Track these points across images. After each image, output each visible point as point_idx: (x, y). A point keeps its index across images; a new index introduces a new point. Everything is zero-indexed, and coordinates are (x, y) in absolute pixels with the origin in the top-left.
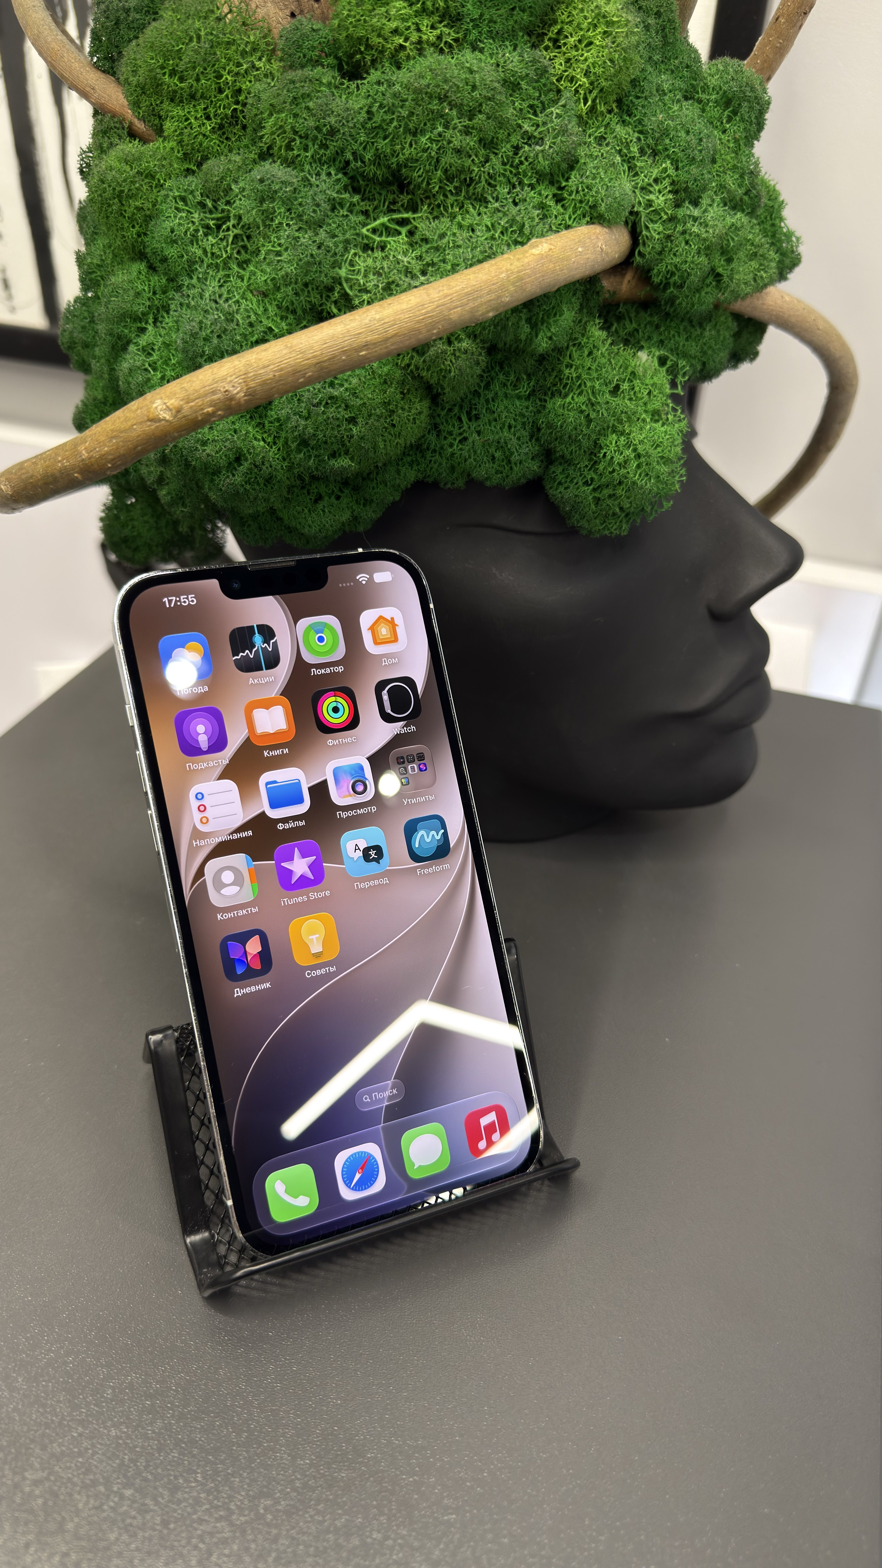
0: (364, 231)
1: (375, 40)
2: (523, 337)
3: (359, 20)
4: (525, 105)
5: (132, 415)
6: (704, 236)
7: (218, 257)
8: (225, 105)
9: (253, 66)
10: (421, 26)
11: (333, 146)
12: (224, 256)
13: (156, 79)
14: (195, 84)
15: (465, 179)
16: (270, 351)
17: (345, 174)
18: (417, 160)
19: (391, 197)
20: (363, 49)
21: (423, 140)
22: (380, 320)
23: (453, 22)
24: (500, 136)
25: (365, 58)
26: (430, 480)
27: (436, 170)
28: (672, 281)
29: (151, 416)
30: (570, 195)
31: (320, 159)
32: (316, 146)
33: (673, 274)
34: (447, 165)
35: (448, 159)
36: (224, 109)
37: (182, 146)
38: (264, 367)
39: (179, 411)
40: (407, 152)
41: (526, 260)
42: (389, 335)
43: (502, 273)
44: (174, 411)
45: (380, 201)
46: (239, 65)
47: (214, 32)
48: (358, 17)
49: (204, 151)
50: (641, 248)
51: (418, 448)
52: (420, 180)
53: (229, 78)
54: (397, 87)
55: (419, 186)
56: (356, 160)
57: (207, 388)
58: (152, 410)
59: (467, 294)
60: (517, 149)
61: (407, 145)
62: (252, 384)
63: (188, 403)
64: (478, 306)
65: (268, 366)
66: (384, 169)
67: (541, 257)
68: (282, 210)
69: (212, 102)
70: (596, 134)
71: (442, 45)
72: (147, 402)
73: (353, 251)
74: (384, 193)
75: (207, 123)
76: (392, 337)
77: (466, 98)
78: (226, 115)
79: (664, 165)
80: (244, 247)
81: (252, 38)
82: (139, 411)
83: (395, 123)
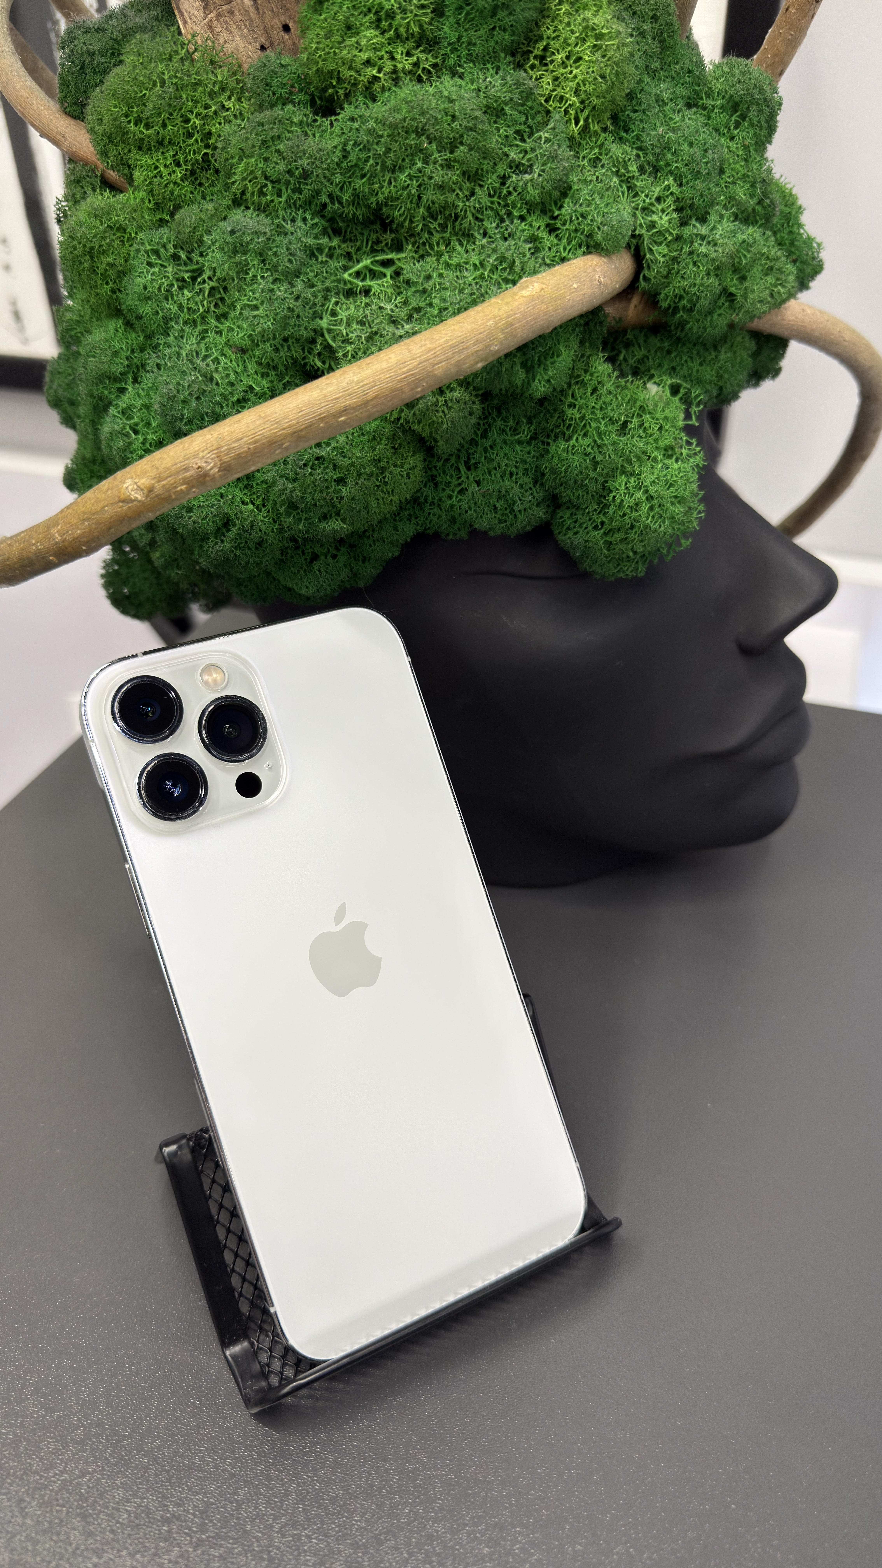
0: (346, 276)
1: (346, 73)
2: (519, 382)
3: (329, 53)
4: (511, 132)
5: (103, 496)
6: (713, 255)
7: (194, 312)
8: (194, 151)
9: (223, 106)
10: (395, 54)
11: (307, 190)
12: (201, 310)
13: (121, 128)
14: (161, 131)
15: (451, 215)
16: (244, 421)
17: (323, 216)
18: (398, 198)
19: (374, 236)
20: (334, 83)
21: (403, 177)
22: (358, 382)
23: (431, 46)
24: (485, 167)
25: (338, 92)
26: (431, 532)
27: (419, 207)
28: (681, 305)
29: (122, 497)
30: (564, 224)
31: (295, 203)
32: (289, 191)
33: (681, 298)
34: (429, 202)
35: (430, 196)
36: (194, 153)
37: (153, 196)
38: (238, 440)
39: (151, 490)
40: (386, 191)
41: (516, 304)
42: (369, 398)
43: (489, 320)
44: (145, 491)
45: (362, 242)
46: (207, 107)
47: (179, 75)
48: (327, 50)
49: (175, 200)
50: (646, 272)
51: (416, 501)
52: (402, 219)
53: (197, 122)
54: (371, 124)
55: (401, 225)
56: (333, 203)
57: (179, 465)
58: (123, 491)
59: (452, 347)
60: (504, 179)
61: (386, 184)
62: (226, 459)
63: (159, 481)
64: (465, 358)
65: (242, 438)
66: (364, 209)
67: (532, 298)
68: (256, 262)
69: (181, 147)
70: (590, 156)
71: (420, 72)
72: (117, 482)
73: (334, 300)
74: (366, 233)
75: (178, 170)
76: (372, 400)
77: (447, 130)
78: (197, 160)
79: (666, 183)
80: (222, 299)
81: (220, 78)
82: (109, 492)
83: (371, 161)
